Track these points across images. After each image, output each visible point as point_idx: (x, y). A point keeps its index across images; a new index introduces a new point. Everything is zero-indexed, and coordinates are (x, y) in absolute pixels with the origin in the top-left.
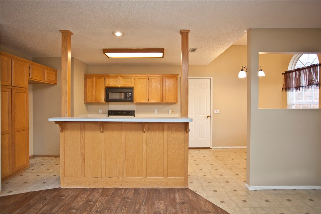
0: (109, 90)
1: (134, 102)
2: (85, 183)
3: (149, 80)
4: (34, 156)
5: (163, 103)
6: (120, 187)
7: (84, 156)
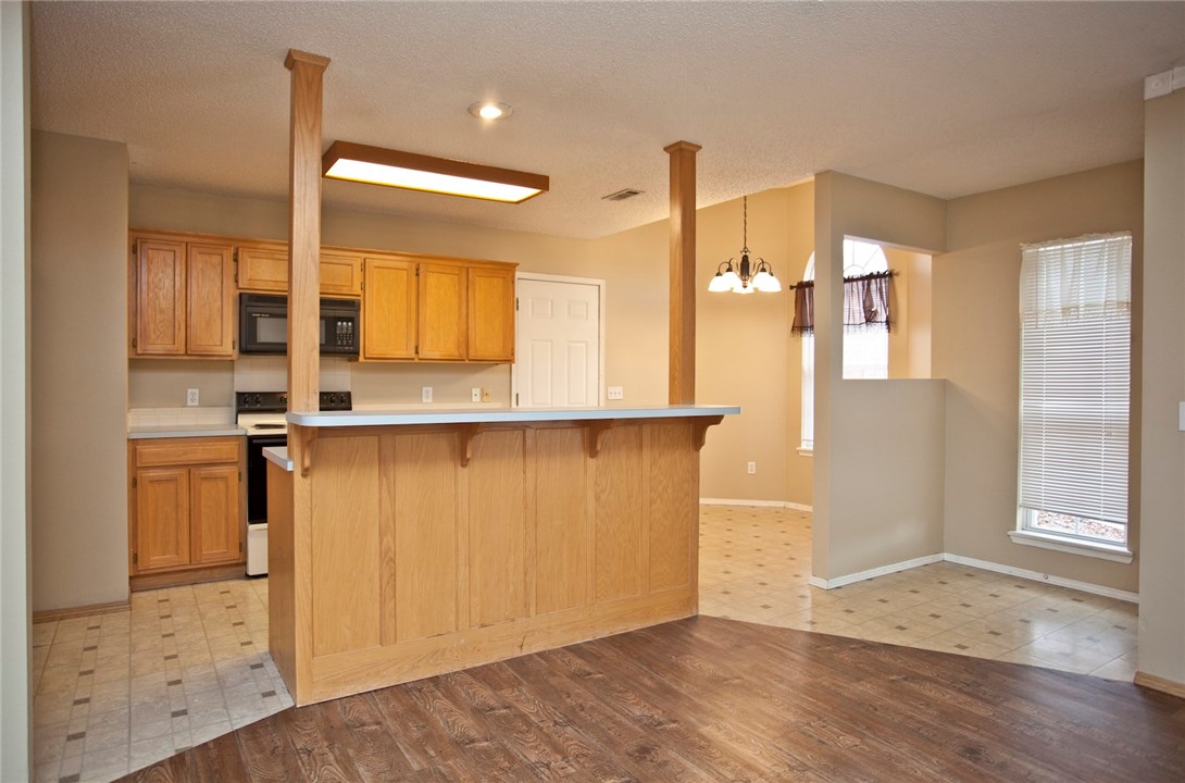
0: (255, 305)
1: (361, 359)
2: (397, 666)
3: (418, 274)
5: (467, 362)
7: (394, 562)
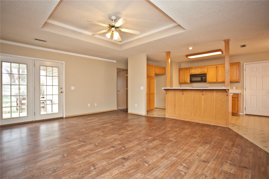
0: (192, 76)
1: (207, 82)
3: (217, 68)
4: (156, 108)
6: (190, 121)
7: (175, 105)
